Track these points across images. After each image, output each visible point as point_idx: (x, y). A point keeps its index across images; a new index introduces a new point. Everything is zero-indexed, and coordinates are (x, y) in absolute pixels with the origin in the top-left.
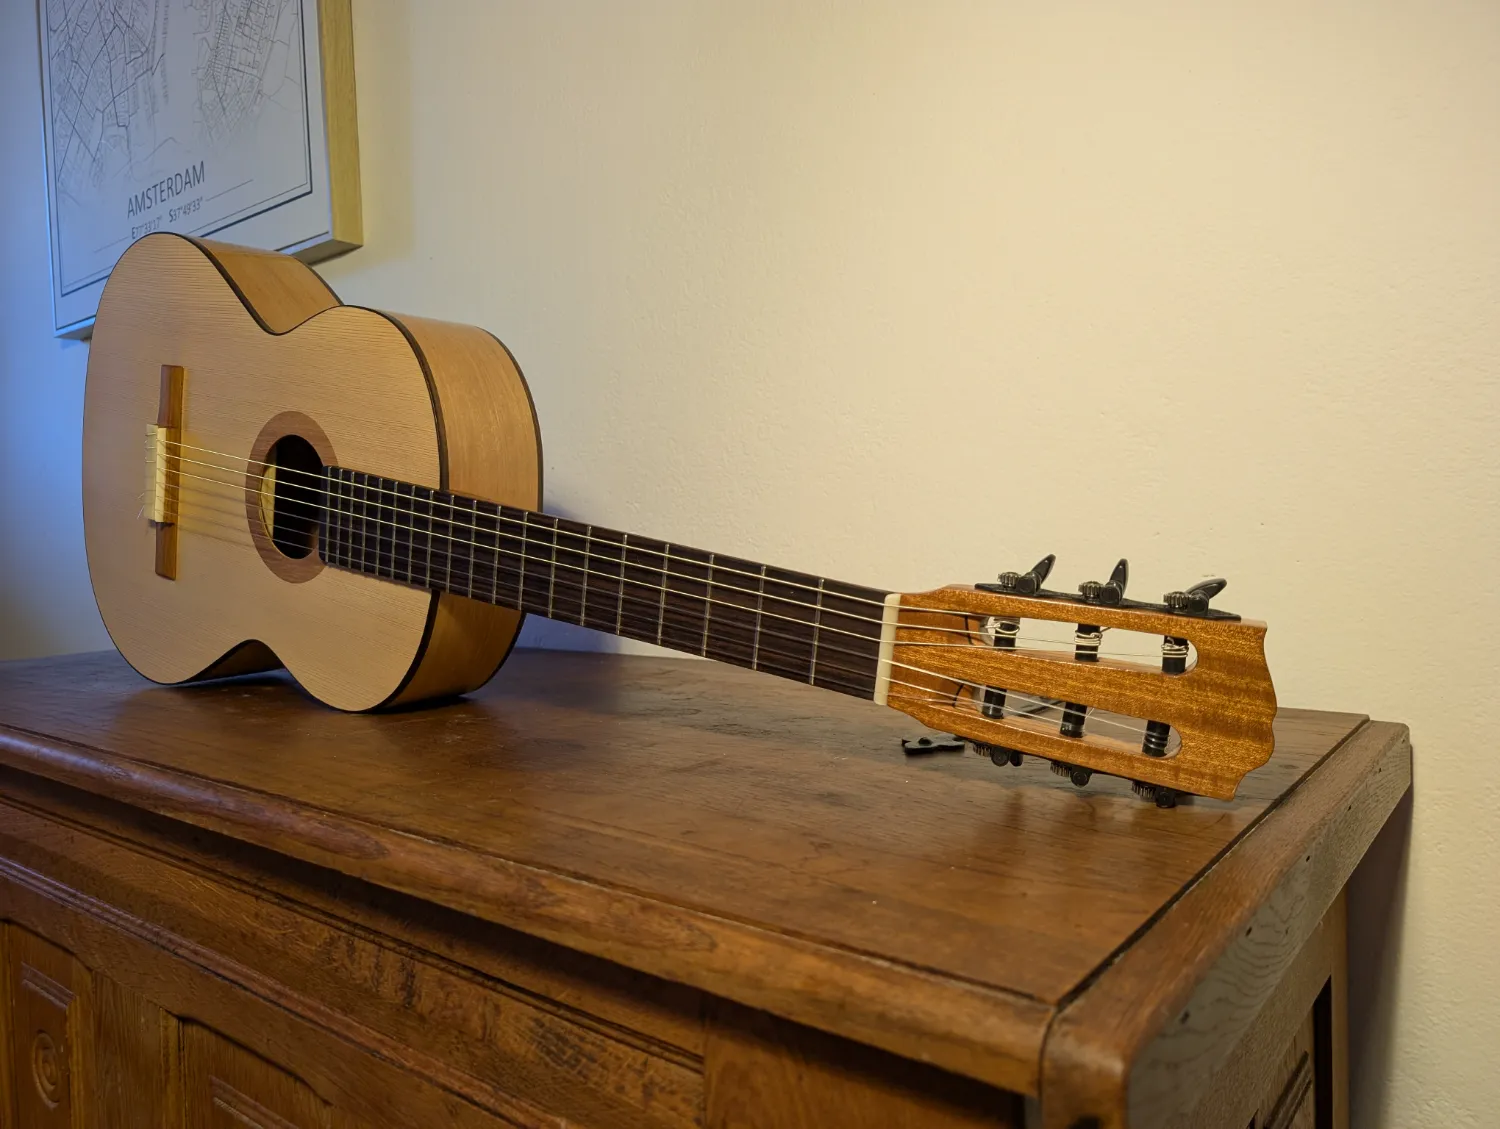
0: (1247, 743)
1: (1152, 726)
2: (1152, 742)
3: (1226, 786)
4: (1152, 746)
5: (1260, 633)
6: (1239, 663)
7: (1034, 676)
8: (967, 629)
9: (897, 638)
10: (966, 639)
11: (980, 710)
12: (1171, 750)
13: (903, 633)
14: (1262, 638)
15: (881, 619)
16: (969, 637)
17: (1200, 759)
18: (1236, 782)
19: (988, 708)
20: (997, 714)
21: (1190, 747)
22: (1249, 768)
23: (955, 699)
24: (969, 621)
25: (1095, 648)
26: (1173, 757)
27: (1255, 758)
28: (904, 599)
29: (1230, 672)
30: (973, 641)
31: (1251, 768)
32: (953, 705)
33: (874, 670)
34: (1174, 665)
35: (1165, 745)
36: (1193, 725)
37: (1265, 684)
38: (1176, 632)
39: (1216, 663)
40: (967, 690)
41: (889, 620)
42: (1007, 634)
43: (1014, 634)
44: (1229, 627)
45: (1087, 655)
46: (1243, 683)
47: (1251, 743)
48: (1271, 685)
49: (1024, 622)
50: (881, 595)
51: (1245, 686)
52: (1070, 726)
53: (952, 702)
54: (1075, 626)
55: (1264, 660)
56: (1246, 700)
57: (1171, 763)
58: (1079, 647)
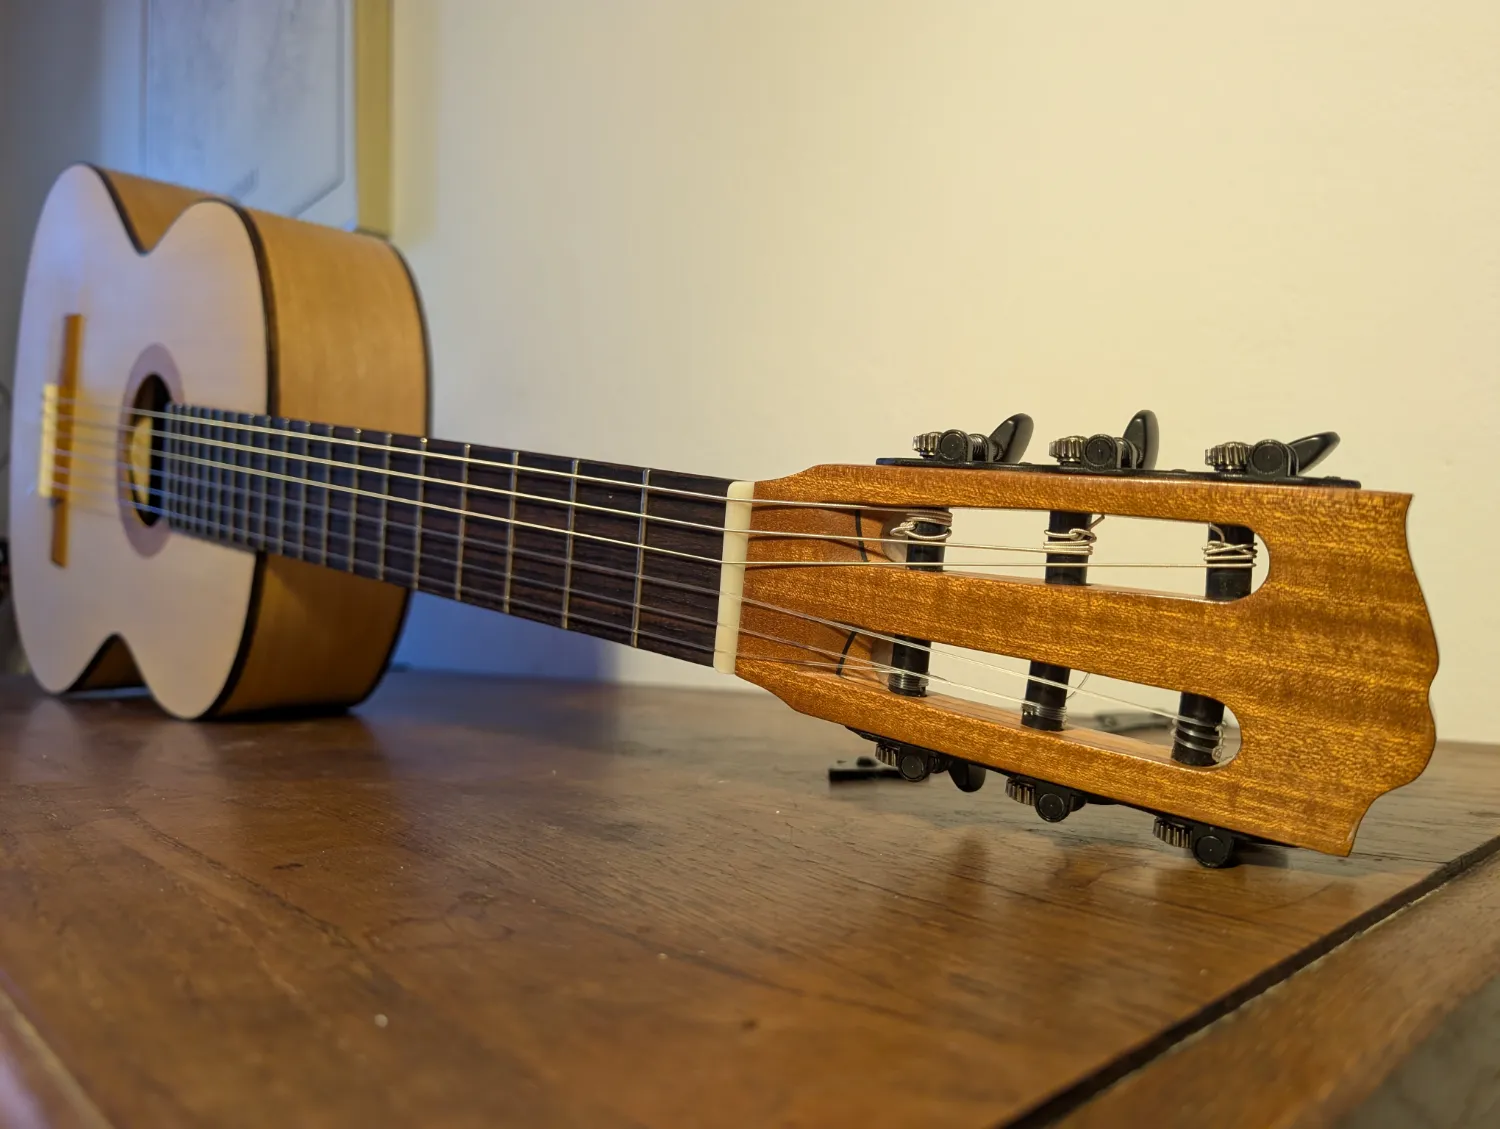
0: (1376, 732)
1: (1189, 703)
2: (1187, 738)
3: (1336, 826)
4: (1189, 745)
5: (1397, 506)
6: (1354, 568)
7: (967, 613)
8: (860, 535)
9: (750, 555)
10: (857, 553)
11: (886, 681)
12: (1226, 751)
13: (759, 547)
14: (1403, 514)
15: (723, 526)
16: (862, 549)
17: (1280, 769)
18: (1357, 818)
19: (897, 677)
20: (914, 688)
21: (1258, 744)
22: (1380, 787)
23: (842, 661)
24: (863, 520)
25: (1082, 558)
26: (1228, 767)
27: (1393, 767)
28: (760, 489)
29: (1334, 586)
30: (869, 556)
31: (1385, 787)
32: (839, 672)
33: (714, 614)
34: (1227, 583)
35: (1214, 744)
36: (1264, 697)
37: (1407, 610)
38: (1227, 513)
39: (1307, 572)
40: (861, 645)
41: (736, 523)
42: (928, 540)
43: (943, 540)
44: (1331, 497)
45: (1067, 572)
46: (1364, 606)
47: (1386, 734)
48: (1425, 613)
49: (959, 518)
50: (721, 485)
51: (1368, 614)
52: (1038, 709)
53: (835, 666)
54: (1044, 518)
55: (1408, 559)
56: (1372, 645)
57: (1223, 777)
58: (1052, 557)
